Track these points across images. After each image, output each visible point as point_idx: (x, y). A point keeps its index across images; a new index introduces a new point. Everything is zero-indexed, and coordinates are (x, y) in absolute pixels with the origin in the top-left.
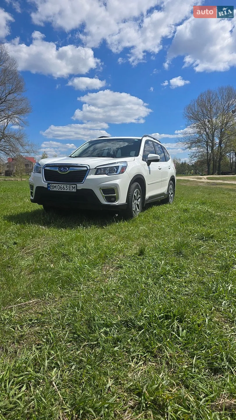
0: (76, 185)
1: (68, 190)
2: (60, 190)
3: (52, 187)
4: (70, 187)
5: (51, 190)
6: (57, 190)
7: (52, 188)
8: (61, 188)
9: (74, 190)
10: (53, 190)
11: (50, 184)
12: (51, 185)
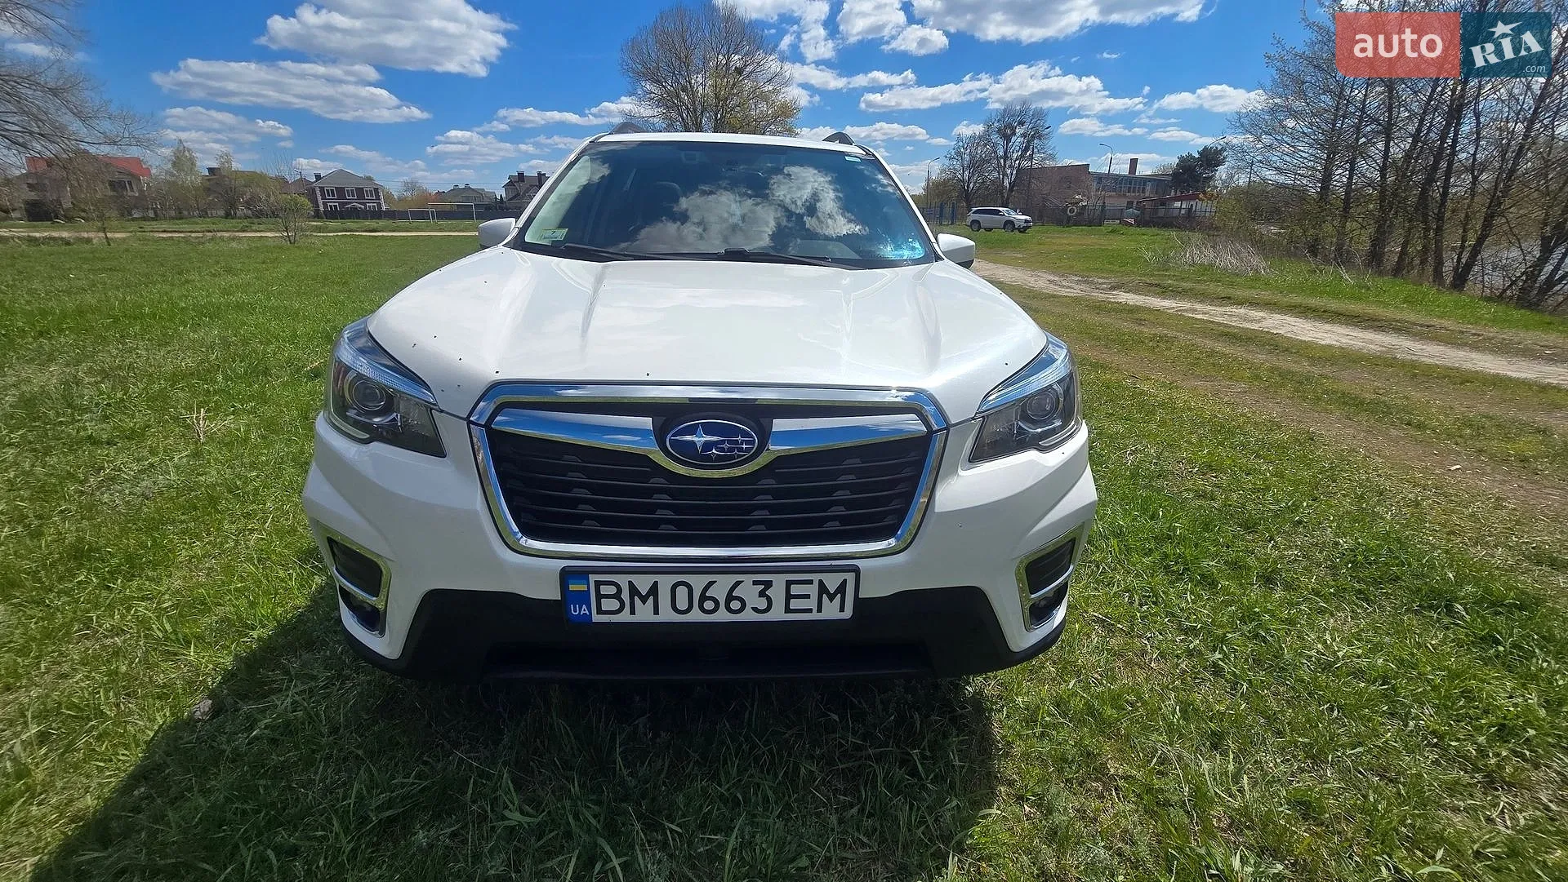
0: (850, 577)
1: (777, 614)
2: (696, 616)
3: (617, 596)
4: (795, 590)
5: (596, 618)
6: (667, 615)
7: (610, 604)
8: (703, 598)
9: (831, 611)
10: (625, 617)
11: (593, 578)
12: (598, 584)
